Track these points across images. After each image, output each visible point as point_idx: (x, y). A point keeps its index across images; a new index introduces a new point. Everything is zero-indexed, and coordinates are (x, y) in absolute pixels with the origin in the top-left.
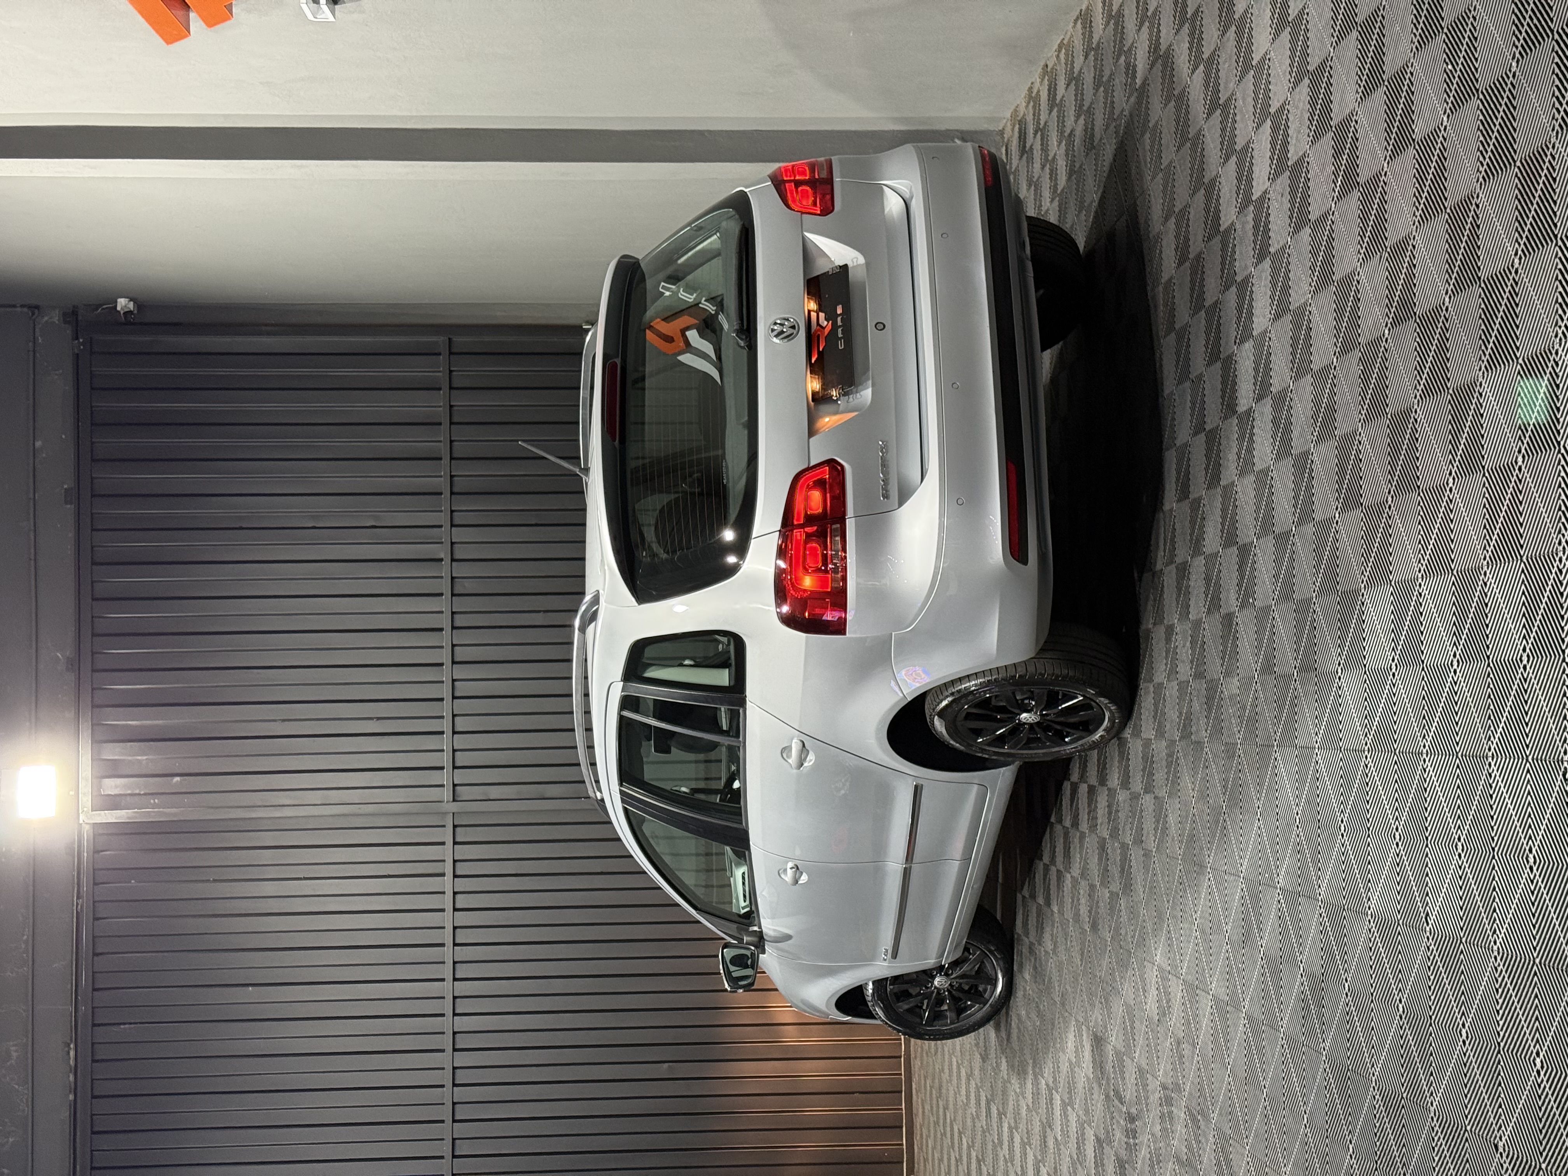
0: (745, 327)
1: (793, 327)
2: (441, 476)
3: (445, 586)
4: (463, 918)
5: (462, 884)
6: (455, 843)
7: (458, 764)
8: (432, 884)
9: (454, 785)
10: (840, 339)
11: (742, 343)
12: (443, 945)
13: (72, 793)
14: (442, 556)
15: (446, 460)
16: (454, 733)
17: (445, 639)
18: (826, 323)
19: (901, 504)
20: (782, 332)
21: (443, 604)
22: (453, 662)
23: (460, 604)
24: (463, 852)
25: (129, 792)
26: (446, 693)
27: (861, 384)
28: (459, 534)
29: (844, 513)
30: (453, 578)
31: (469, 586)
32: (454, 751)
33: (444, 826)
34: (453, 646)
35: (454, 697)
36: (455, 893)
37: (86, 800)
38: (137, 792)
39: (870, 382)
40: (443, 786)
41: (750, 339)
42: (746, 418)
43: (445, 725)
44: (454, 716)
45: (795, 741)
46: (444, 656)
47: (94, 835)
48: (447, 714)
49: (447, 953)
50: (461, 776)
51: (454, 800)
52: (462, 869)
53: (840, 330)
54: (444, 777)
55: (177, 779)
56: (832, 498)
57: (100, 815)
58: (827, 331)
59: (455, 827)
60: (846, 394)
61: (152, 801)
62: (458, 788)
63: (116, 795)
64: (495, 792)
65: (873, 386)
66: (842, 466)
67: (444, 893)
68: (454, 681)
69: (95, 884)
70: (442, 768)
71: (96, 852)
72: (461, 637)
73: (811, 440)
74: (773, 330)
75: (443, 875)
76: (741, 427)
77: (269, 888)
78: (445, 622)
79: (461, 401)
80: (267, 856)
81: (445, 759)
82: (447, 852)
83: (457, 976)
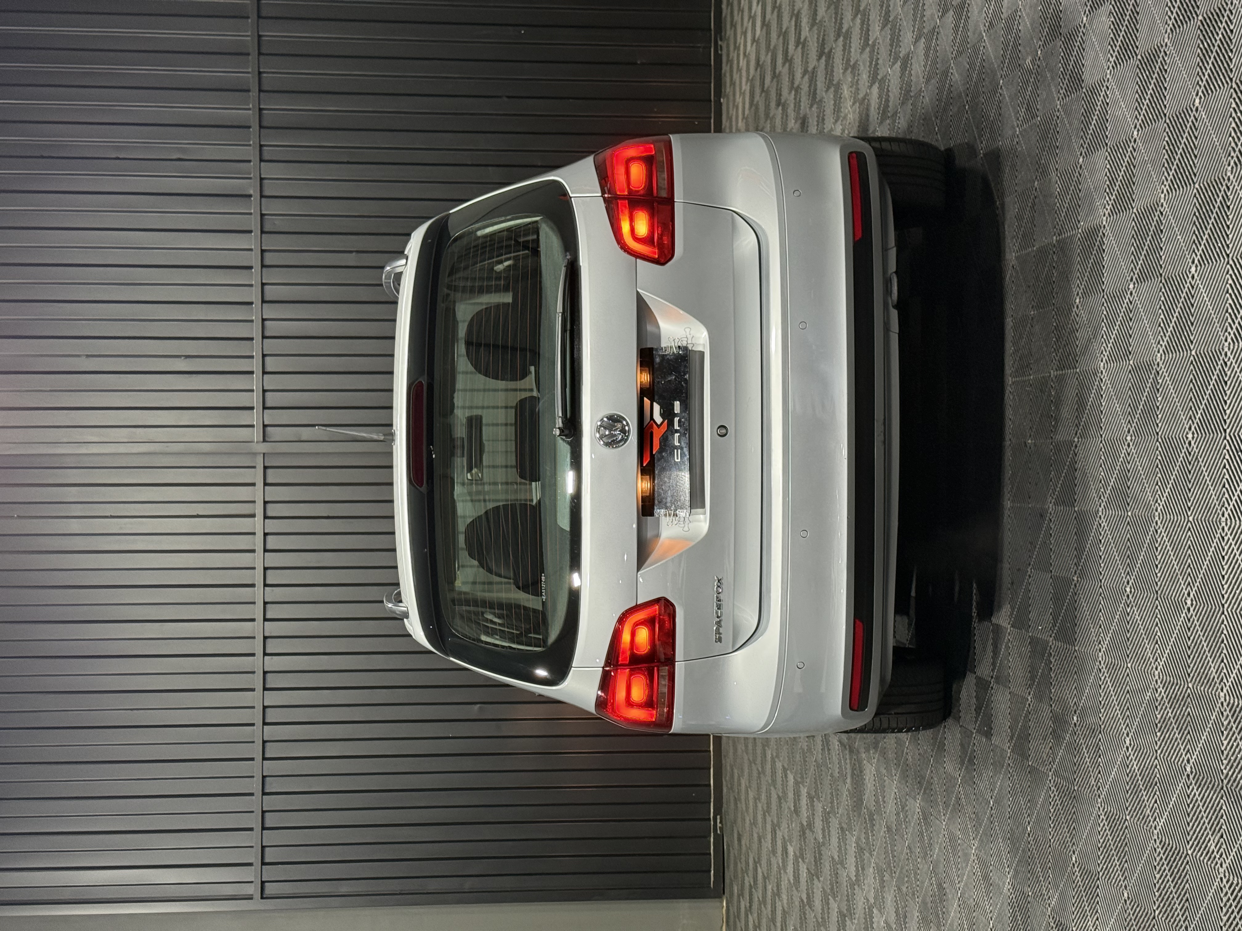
2: (249, 109)
3: (254, 223)
4: (273, 560)
5: (273, 526)
6: (266, 484)
7: (268, 404)
8: (243, 524)
9: (265, 426)
12: (253, 586)
14: (251, 192)
15: (254, 93)
16: (264, 373)
17: (254, 277)
21: (252, 242)
22: (263, 301)
23: (271, 243)
24: (274, 493)
26: (256, 333)
28: (268, 170)
30: (262, 215)
31: (279, 224)
32: (264, 391)
33: (254, 467)
34: (263, 284)
35: (264, 337)
36: (265, 534)
40: (253, 426)
43: (255, 365)
44: (264, 356)
46: (254, 295)
48: (257, 353)
49: (258, 595)
50: (270, 417)
51: (264, 440)
52: (272, 510)
54: (254, 418)
59: (265, 468)
62: (269, 429)
64: (306, 433)
67: (254, 534)
68: (263, 320)
70: (252, 408)
72: (271, 276)
75: (253, 516)
78: (254, 260)
79: (270, 33)
80: (72, 494)
81: (255, 399)
82: (258, 493)
83: (268, 616)
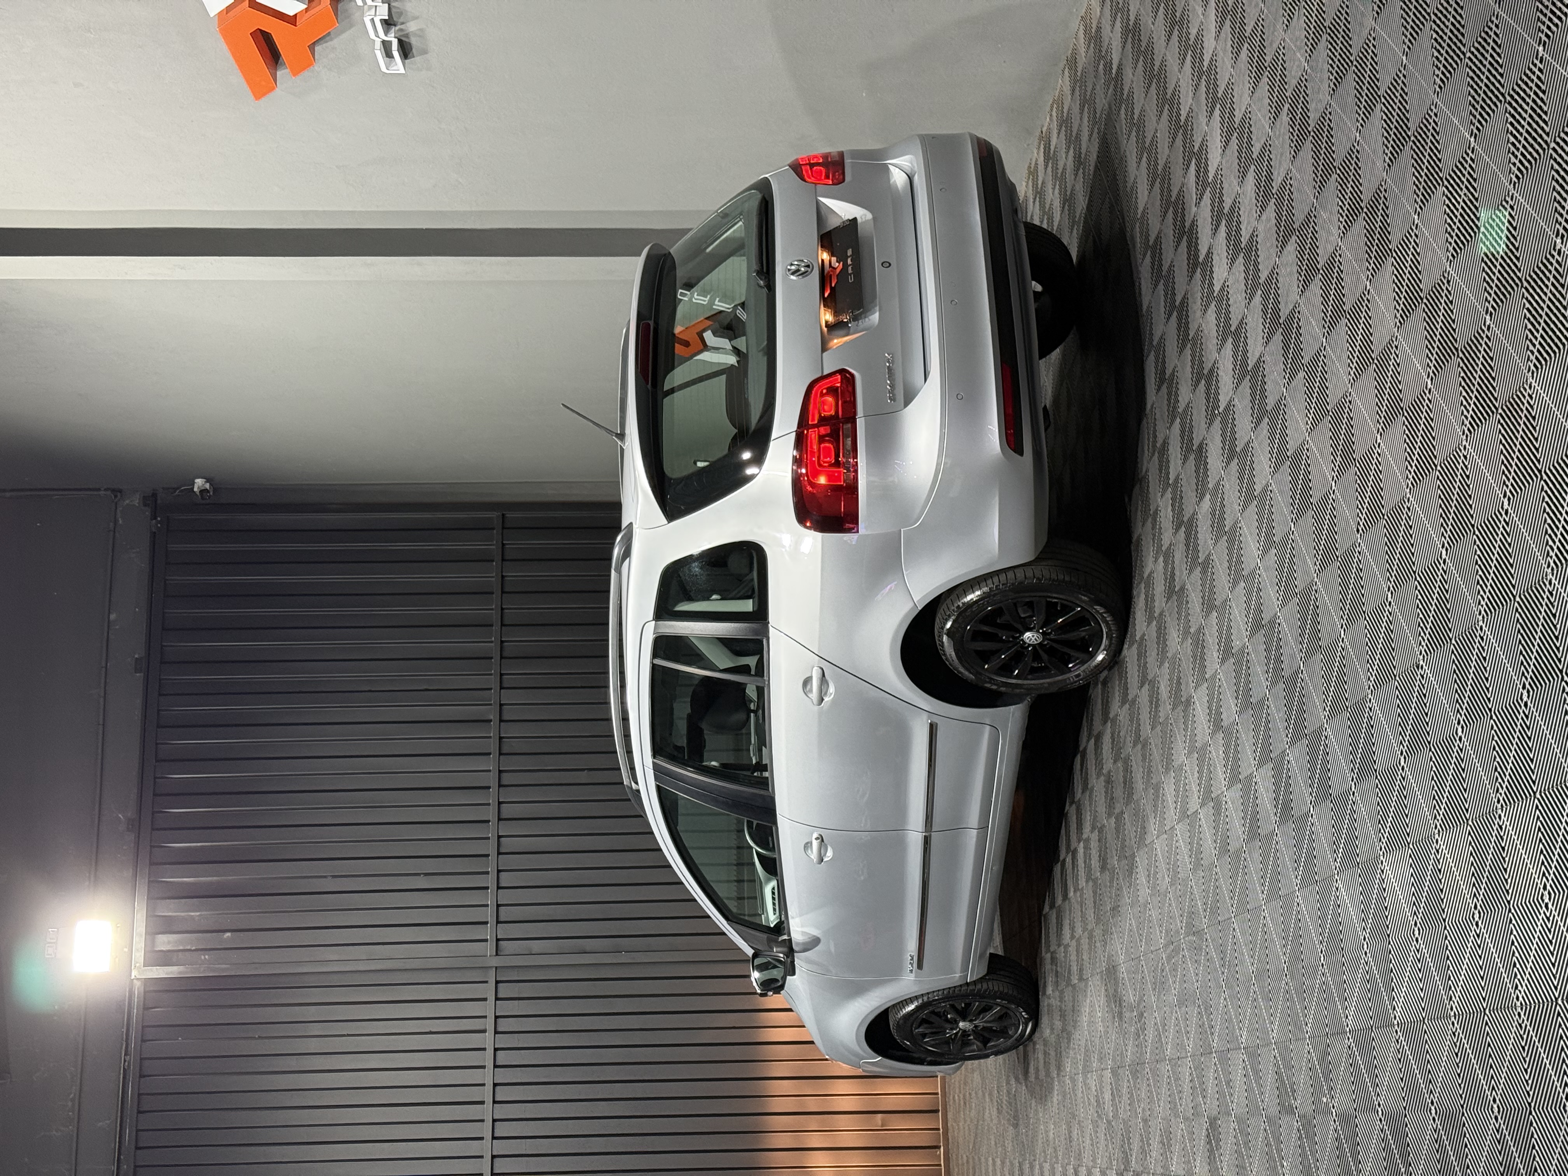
0: (765, 270)
1: (808, 266)
2: (492, 642)
3: (493, 746)
4: (503, 1076)
5: (504, 1041)
6: (497, 999)
7: (502, 919)
8: (474, 1040)
9: (498, 940)
10: (850, 275)
11: (762, 283)
12: (482, 1103)
13: (126, 950)
14: (492, 717)
15: (496, 628)
16: (499, 888)
17: (492, 796)
18: (837, 264)
19: (907, 403)
20: (798, 270)
21: (491, 764)
22: (499, 819)
23: (509, 763)
24: (506, 1008)
25: (181, 948)
26: (492, 850)
27: (869, 310)
28: (508, 697)
29: (855, 413)
30: (501, 738)
31: (516, 746)
32: (498, 906)
33: (486, 982)
34: (500, 803)
35: (499, 853)
36: (496, 1050)
37: (139, 956)
38: (189, 947)
39: (877, 308)
40: (486, 940)
41: (769, 280)
42: (765, 343)
43: (490, 881)
44: (499, 871)
45: (815, 668)
46: (490, 814)
47: (145, 992)
48: (492, 869)
49: (487, 1111)
50: (504, 931)
51: (497, 954)
52: (503, 1025)
53: (850, 268)
54: (488, 932)
55: (228, 934)
56: (844, 403)
57: (152, 970)
58: (838, 271)
59: (497, 982)
60: (856, 318)
61: (203, 957)
62: (501, 942)
63: (169, 951)
64: (536, 946)
65: (880, 311)
66: (852, 376)
67: (484, 1049)
68: (499, 837)
69: (143, 1041)
70: (486, 923)
71: (146, 1008)
72: (508, 795)
73: (824, 354)
74: (789, 270)
75: (484, 1031)
76: (761, 354)
77: (313, 1045)
78: (492, 780)
79: (513, 574)
80: (312, 1013)
81: (489, 914)
82: (488, 1009)
83: (496, 1135)
